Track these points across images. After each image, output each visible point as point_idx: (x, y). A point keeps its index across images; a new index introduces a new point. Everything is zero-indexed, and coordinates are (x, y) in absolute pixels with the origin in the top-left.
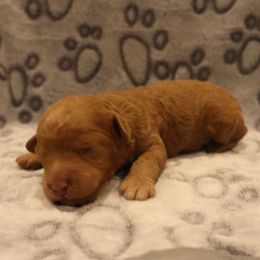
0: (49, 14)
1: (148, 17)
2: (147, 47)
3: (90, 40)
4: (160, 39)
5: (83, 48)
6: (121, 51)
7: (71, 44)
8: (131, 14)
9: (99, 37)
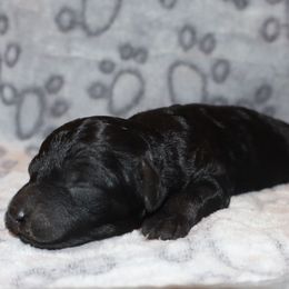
0: (85, 27)
1: (207, 43)
2: (204, 77)
3: (132, 63)
4: (220, 70)
5: (121, 73)
6: (170, 80)
7: (107, 66)
8: (187, 37)
9: (143, 61)
